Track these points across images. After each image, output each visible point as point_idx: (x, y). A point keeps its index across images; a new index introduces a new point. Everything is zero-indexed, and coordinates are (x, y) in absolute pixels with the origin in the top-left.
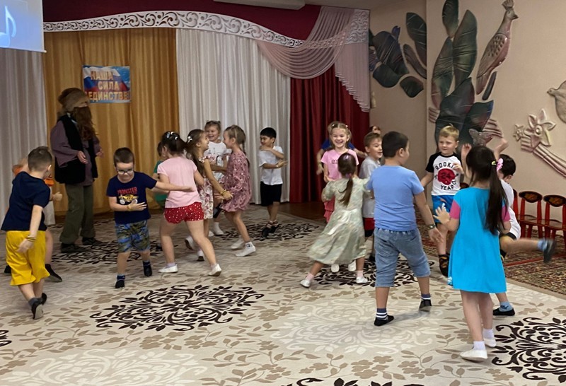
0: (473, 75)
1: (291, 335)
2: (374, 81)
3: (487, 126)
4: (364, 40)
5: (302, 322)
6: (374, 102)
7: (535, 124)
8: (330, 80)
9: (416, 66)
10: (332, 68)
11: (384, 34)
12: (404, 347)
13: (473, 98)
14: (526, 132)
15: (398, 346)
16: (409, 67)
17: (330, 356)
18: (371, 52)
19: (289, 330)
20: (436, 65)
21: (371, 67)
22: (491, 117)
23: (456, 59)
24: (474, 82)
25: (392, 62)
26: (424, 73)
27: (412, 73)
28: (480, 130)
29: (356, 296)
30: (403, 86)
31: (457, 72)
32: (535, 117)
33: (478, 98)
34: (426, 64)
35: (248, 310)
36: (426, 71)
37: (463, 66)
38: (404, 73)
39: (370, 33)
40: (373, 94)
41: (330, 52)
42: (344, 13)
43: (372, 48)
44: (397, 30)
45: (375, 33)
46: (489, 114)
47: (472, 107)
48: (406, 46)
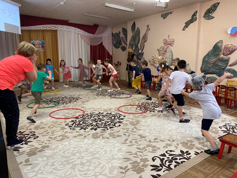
0: (139, 45)
1: (89, 105)
2: (113, 47)
3: (142, 59)
4: (111, 35)
5: (92, 103)
6: (114, 52)
7: (154, 58)
8: (101, 46)
9: (125, 43)
10: (102, 43)
11: (116, 33)
12: (116, 107)
13: (139, 52)
14: (152, 60)
15: (114, 107)
16: (123, 43)
17: (98, 109)
18: (113, 39)
19: (88, 105)
20: (130, 42)
21: (113, 43)
22: (143, 57)
23: (135, 41)
24: (139, 47)
25: (118, 41)
26: (126, 45)
27: (124, 45)
28: (140, 60)
29: (106, 98)
30: (121, 48)
31: (135, 44)
32: (154, 56)
33: (140, 51)
34: (127, 42)
35: (78, 101)
36: (127, 44)
37: (136, 43)
38: (121, 45)
39: (112, 33)
40: (113, 50)
41: (101, 38)
42: (105, 27)
43: (113, 37)
44: (120, 32)
45: (114, 33)
46: (143, 56)
47: (138, 54)
48: (122, 37)
